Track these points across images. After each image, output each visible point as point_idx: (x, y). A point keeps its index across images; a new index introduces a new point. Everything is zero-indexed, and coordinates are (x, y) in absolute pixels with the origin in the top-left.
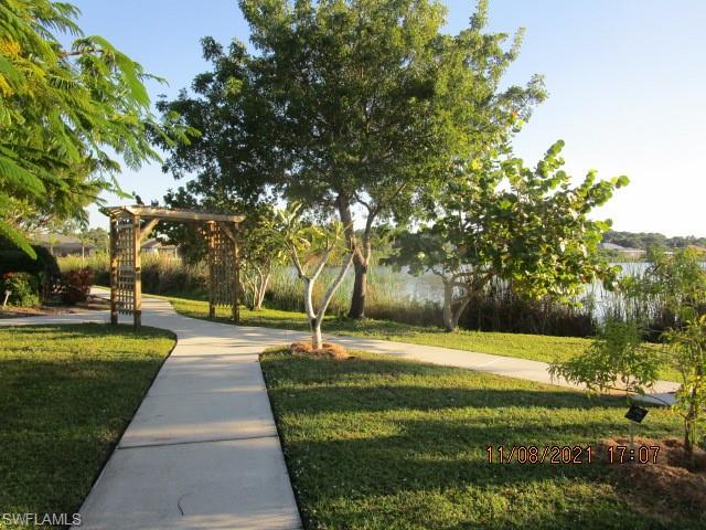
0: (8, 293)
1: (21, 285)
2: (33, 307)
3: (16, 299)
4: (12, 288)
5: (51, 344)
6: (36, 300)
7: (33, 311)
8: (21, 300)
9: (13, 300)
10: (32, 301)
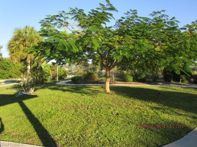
0: (181, 80)
1: (184, 78)
2: (187, 83)
3: (183, 81)
4: (182, 79)
5: (193, 91)
6: (187, 82)
7: (186, 84)
8: (184, 81)
9: (182, 81)
10: (186, 82)
